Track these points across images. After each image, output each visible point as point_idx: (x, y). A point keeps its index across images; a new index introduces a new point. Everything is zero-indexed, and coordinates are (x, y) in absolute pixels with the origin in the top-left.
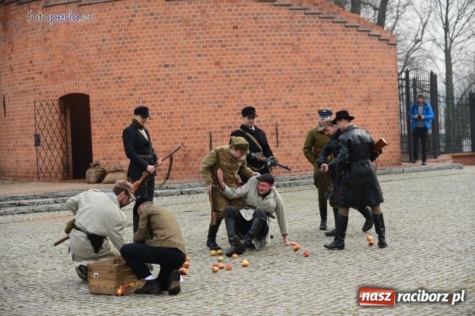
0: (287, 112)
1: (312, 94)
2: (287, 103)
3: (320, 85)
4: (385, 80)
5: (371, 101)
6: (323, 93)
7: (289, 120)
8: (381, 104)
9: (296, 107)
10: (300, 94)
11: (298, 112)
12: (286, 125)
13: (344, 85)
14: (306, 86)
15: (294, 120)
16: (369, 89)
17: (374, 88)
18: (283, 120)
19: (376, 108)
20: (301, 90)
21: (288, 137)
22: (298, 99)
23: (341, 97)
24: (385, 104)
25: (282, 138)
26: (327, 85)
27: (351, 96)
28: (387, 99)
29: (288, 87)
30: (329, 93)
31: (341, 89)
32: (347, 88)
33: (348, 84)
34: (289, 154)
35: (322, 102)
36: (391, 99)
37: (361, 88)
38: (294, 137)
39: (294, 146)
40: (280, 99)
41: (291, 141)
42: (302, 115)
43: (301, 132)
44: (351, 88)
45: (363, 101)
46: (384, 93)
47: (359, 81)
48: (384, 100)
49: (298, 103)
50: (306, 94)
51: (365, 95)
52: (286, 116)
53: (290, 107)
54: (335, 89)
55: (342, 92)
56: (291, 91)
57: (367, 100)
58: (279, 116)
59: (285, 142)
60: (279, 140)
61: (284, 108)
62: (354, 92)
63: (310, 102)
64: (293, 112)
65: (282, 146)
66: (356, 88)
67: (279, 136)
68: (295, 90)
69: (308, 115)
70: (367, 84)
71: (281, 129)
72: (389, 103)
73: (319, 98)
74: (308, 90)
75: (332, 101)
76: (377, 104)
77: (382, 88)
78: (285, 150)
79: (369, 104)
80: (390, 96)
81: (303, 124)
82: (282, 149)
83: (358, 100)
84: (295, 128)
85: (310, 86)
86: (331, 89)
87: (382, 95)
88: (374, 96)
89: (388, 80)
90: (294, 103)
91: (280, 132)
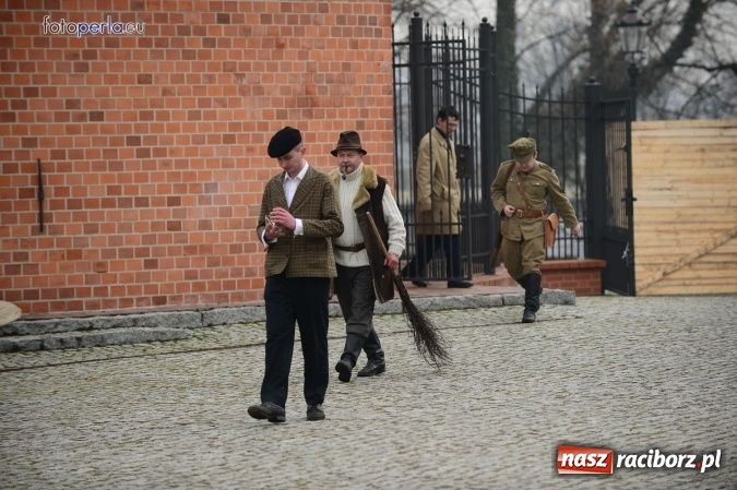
0: (72, 130)
1: (145, 79)
2: (72, 104)
3: (170, 55)
4: (355, 45)
5: (314, 104)
6: (178, 79)
7: (77, 155)
8: (343, 115)
9: (98, 116)
10: (112, 79)
11: (105, 130)
12: (67, 168)
13: (237, 55)
14: (127, 55)
15: (90, 154)
16: (311, 70)
17: (323, 67)
18: (58, 155)
19: (328, 126)
20: (115, 67)
21: (74, 204)
22: (104, 93)
23: (229, 91)
24: (354, 114)
25: (56, 205)
26: (188, 55)
27: (259, 91)
28: (362, 100)
29: (75, 56)
30: (194, 79)
31: (229, 68)
32: (246, 67)
33: (250, 54)
34: (75, 255)
35: (174, 103)
36: (371, 101)
37: (286, 67)
38: (92, 204)
39: (91, 229)
40: (52, 92)
41: (83, 217)
42: (115, 142)
43: (111, 190)
44: (259, 67)
45: (290, 104)
46: (352, 82)
47: (281, 46)
48: (350, 102)
49: (105, 104)
50: (127, 80)
51: (299, 87)
52: (68, 142)
53: (81, 117)
54: (213, 67)
55: (233, 78)
56: (83, 68)
57: (302, 103)
58: (46, 143)
59: (64, 218)
60: (47, 210)
61: (61, 117)
62: (267, 78)
63: (138, 104)
64: (89, 130)
65: (56, 230)
66: (273, 67)
67: (47, 200)
68: (97, 68)
69: (134, 141)
70: (303, 56)
71: (53, 180)
72: (365, 113)
73: (166, 92)
74: (136, 67)
75: (204, 103)
76: (331, 115)
77: (346, 67)
78: (61, 243)
79: (309, 115)
80: (368, 90)
81: (117, 166)
82: (55, 238)
83: (276, 102)
84: (93, 179)
85: (141, 56)
86: (200, 67)
87: (345, 88)
88: (323, 90)
89: (365, 45)
90: (94, 103)
91: (49, 187)
